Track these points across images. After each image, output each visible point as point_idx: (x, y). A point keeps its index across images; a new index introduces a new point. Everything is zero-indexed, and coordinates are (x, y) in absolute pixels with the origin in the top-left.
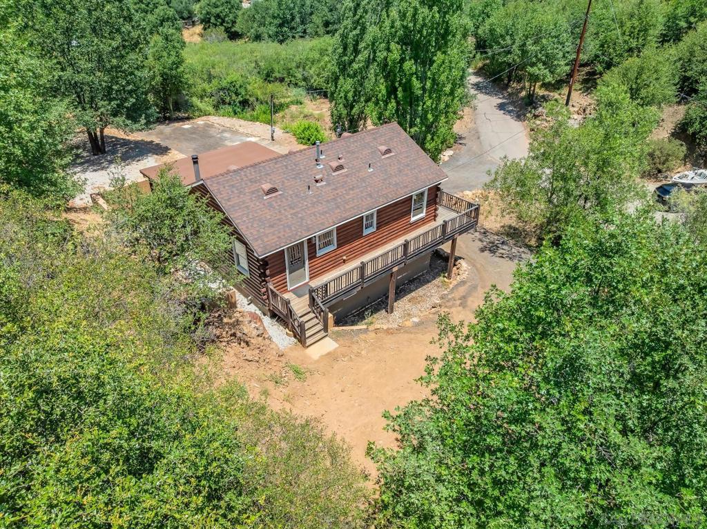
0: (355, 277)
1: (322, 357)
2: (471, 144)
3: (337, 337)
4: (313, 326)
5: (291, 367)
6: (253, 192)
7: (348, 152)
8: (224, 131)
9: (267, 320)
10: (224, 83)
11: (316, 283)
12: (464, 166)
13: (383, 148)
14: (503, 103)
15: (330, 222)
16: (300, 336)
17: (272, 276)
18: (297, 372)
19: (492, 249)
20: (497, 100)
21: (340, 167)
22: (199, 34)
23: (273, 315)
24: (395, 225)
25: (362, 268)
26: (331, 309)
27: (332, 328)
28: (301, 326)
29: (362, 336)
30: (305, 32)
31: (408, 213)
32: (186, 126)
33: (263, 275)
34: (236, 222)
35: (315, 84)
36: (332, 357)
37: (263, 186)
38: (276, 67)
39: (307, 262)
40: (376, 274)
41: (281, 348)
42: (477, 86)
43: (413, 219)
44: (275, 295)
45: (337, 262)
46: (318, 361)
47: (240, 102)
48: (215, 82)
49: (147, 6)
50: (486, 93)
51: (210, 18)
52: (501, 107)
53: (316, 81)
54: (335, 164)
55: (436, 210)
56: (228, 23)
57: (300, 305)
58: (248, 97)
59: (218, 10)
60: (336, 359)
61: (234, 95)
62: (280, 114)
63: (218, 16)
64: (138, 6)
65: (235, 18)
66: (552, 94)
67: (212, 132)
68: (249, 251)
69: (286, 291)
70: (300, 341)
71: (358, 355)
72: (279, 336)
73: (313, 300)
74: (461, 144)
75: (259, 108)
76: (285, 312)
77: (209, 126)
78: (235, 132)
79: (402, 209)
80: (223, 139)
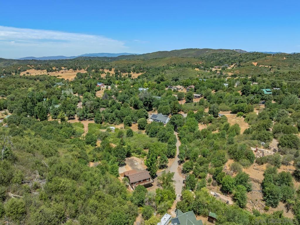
10: (138, 149)
15: (138, 181)
17: (132, 184)
19: (158, 185)
21: (140, 175)
32: (130, 159)
34: (130, 180)
39: (135, 184)
42: (178, 156)
45: (138, 184)
48: (136, 149)
52: (178, 161)
55: (150, 180)
59: (142, 124)
69: (133, 186)
74: (167, 168)
77: (133, 159)
78: (136, 161)
79: (146, 180)
80: (134, 162)
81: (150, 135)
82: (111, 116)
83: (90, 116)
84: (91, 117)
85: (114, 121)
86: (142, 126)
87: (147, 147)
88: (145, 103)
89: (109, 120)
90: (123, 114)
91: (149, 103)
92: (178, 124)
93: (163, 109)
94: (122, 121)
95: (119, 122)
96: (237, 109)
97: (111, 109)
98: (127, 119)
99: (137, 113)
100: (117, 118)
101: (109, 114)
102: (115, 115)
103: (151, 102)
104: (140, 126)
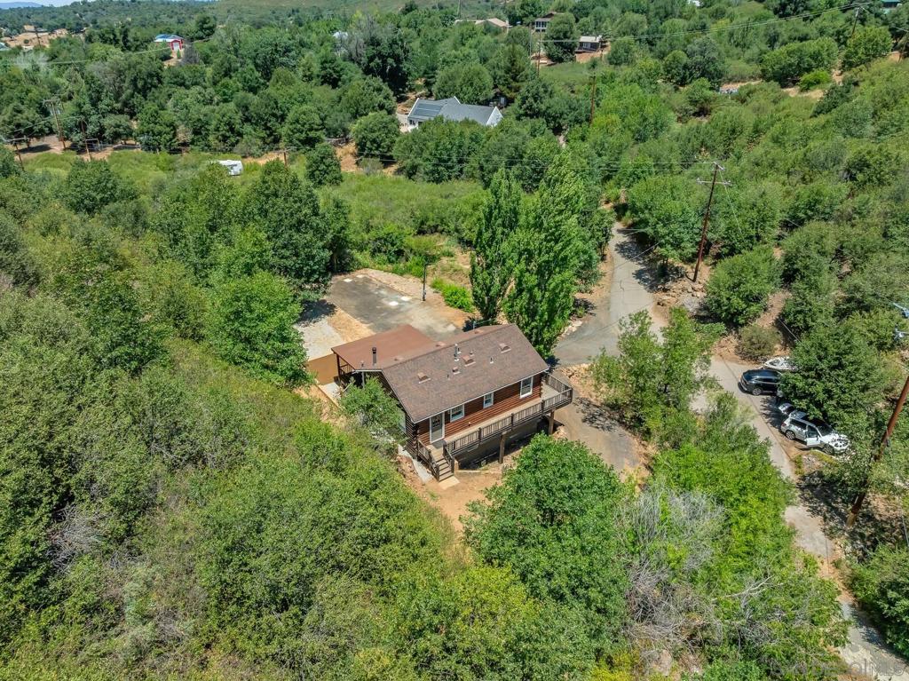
0: (475, 437)
1: (448, 489)
2: (600, 314)
3: (460, 476)
4: (444, 467)
5: (429, 493)
6: (411, 379)
7: (478, 348)
8: (381, 288)
9: (415, 462)
10: (381, 233)
11: (449, 440)
12: (590, 337)
13: (503, 345)
14: (642, 270)
15: (461, 401)
16: (436, 474)
17: (421, 434)
18: (432, 496)
19: (591, 420)
20: (637, 267)
21: (471, 361)
22: (352, 154)
23: (419, 459)
24: (507, 401)
25: (480, 431)
26: (457, 458)
27: (457, 471)
28: (437, 467)
29: (476, 477)
30: (461, 171)
31: (518, 392)
32: (348, 280)
33: (415, 433)
34: (401, 399)
35: (466, 238)
36: (455, 489)
37: (419, 375)
38: (431, 215)
39: (444, 425)
40: (489, 436)
41: (424, 480)
42: (621, 248)
43: (522, 396)
44: (422, 446)
45: (464, 426)
46: (445, 491)
47: (395, 252)
48: (373, 233)
49: (303, 126)
50: (629, 258)
51: (366, 143)
52: (639, 275)
53: (467, 235)
54: (467, 358)
55: (541, 389)
56: (383, 148)
57: (437, 454)
58: (403, 248)
59: (375, 135)
60: (457, 490)
61: (390, 246)
62: (432, 266)
63: (374, 141)
64: (294, 126)
65: (392, 143)
66: (685, 266)
67: (371, 288)
68: (407, 418)
69: (429, 444)
70: (435, 477)
71: (472, 489)
72: (423, 474)
73: (445, 452)
74: (591, 314)
75: (413, 259)
76: (427, 458)
77: (367, 280)
78: (391, 290)
79: (513, 390)
80: (380, 297)
81: (433, 172)
82: (219, 116)
83: (119, 126)
84: (121, 130)
85: (237, 142)
86: (379, 146)
87: (431, 223)
88: (372, 64)
89: (211, 138)
90: (276, 103)
91: (390, 61)
92: (562, 114)
93: (458, 82)
94: (276, 140)
95: (260, 142)
96: (790, 65)
97: (217, 92)
98: (297, 121)
99: (344, 98)
100: (248, 128)
101: (206, 109)
102: (240, 114)
103: (398, 59)
104: (368, 144)
